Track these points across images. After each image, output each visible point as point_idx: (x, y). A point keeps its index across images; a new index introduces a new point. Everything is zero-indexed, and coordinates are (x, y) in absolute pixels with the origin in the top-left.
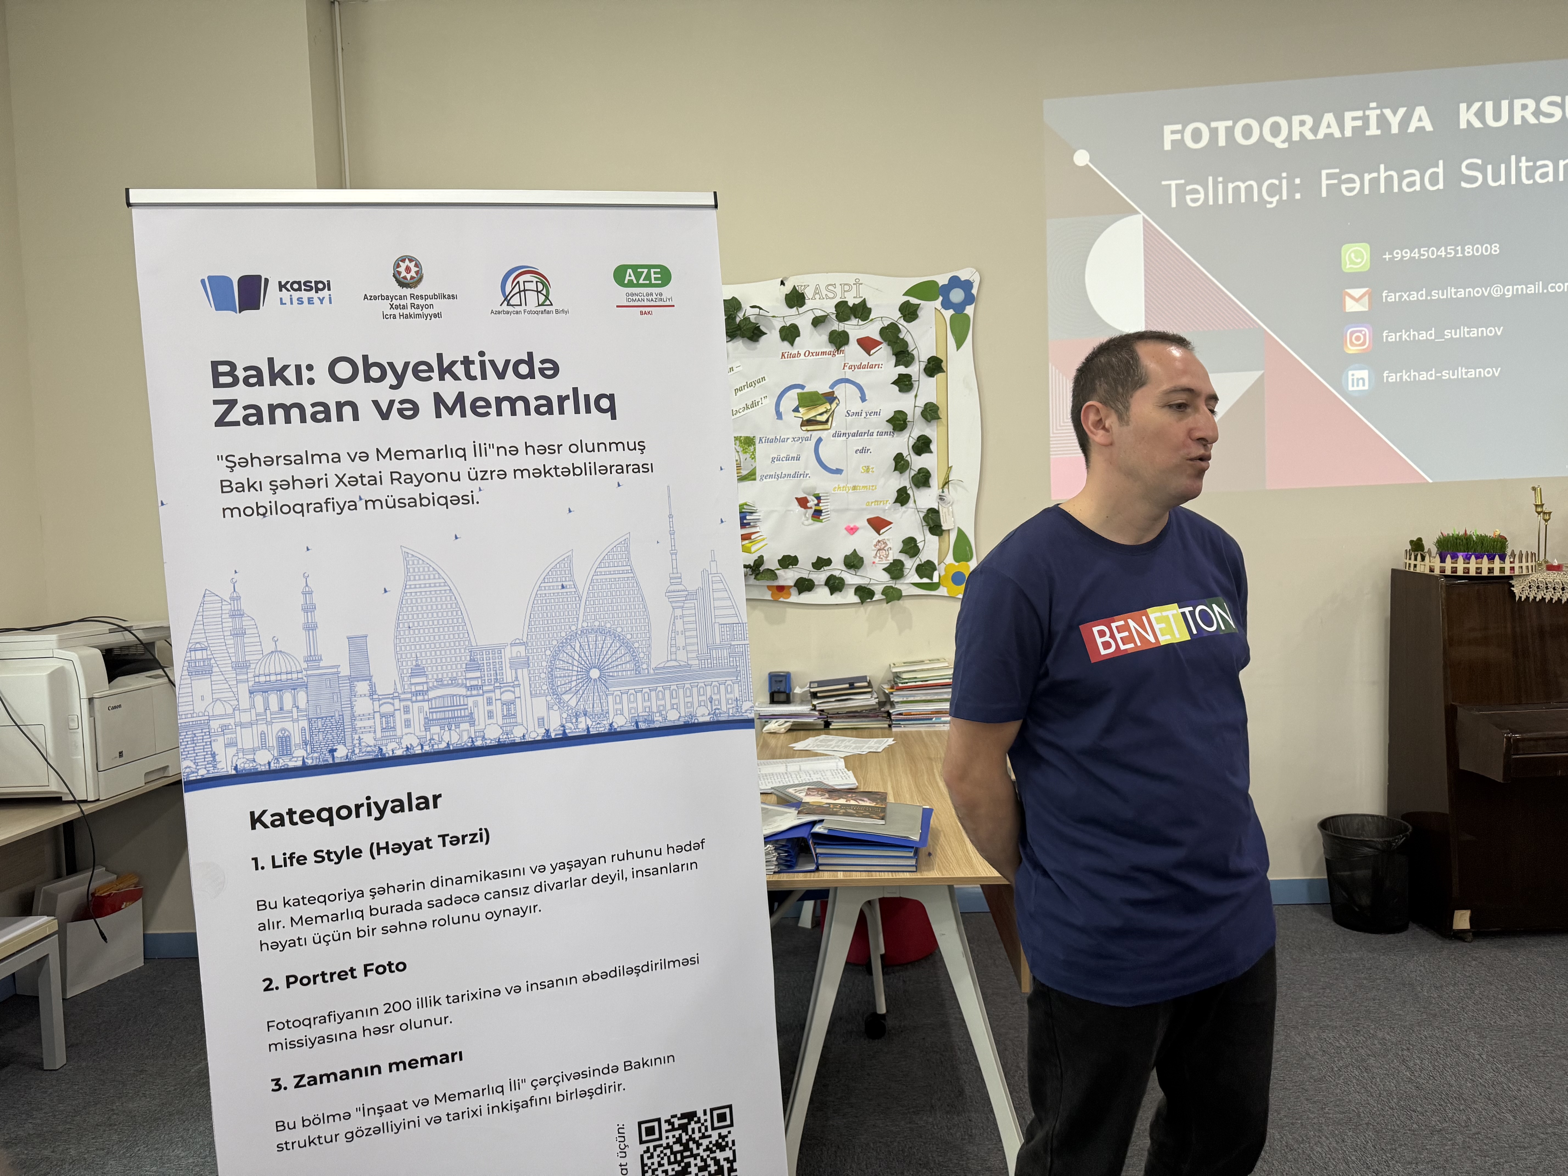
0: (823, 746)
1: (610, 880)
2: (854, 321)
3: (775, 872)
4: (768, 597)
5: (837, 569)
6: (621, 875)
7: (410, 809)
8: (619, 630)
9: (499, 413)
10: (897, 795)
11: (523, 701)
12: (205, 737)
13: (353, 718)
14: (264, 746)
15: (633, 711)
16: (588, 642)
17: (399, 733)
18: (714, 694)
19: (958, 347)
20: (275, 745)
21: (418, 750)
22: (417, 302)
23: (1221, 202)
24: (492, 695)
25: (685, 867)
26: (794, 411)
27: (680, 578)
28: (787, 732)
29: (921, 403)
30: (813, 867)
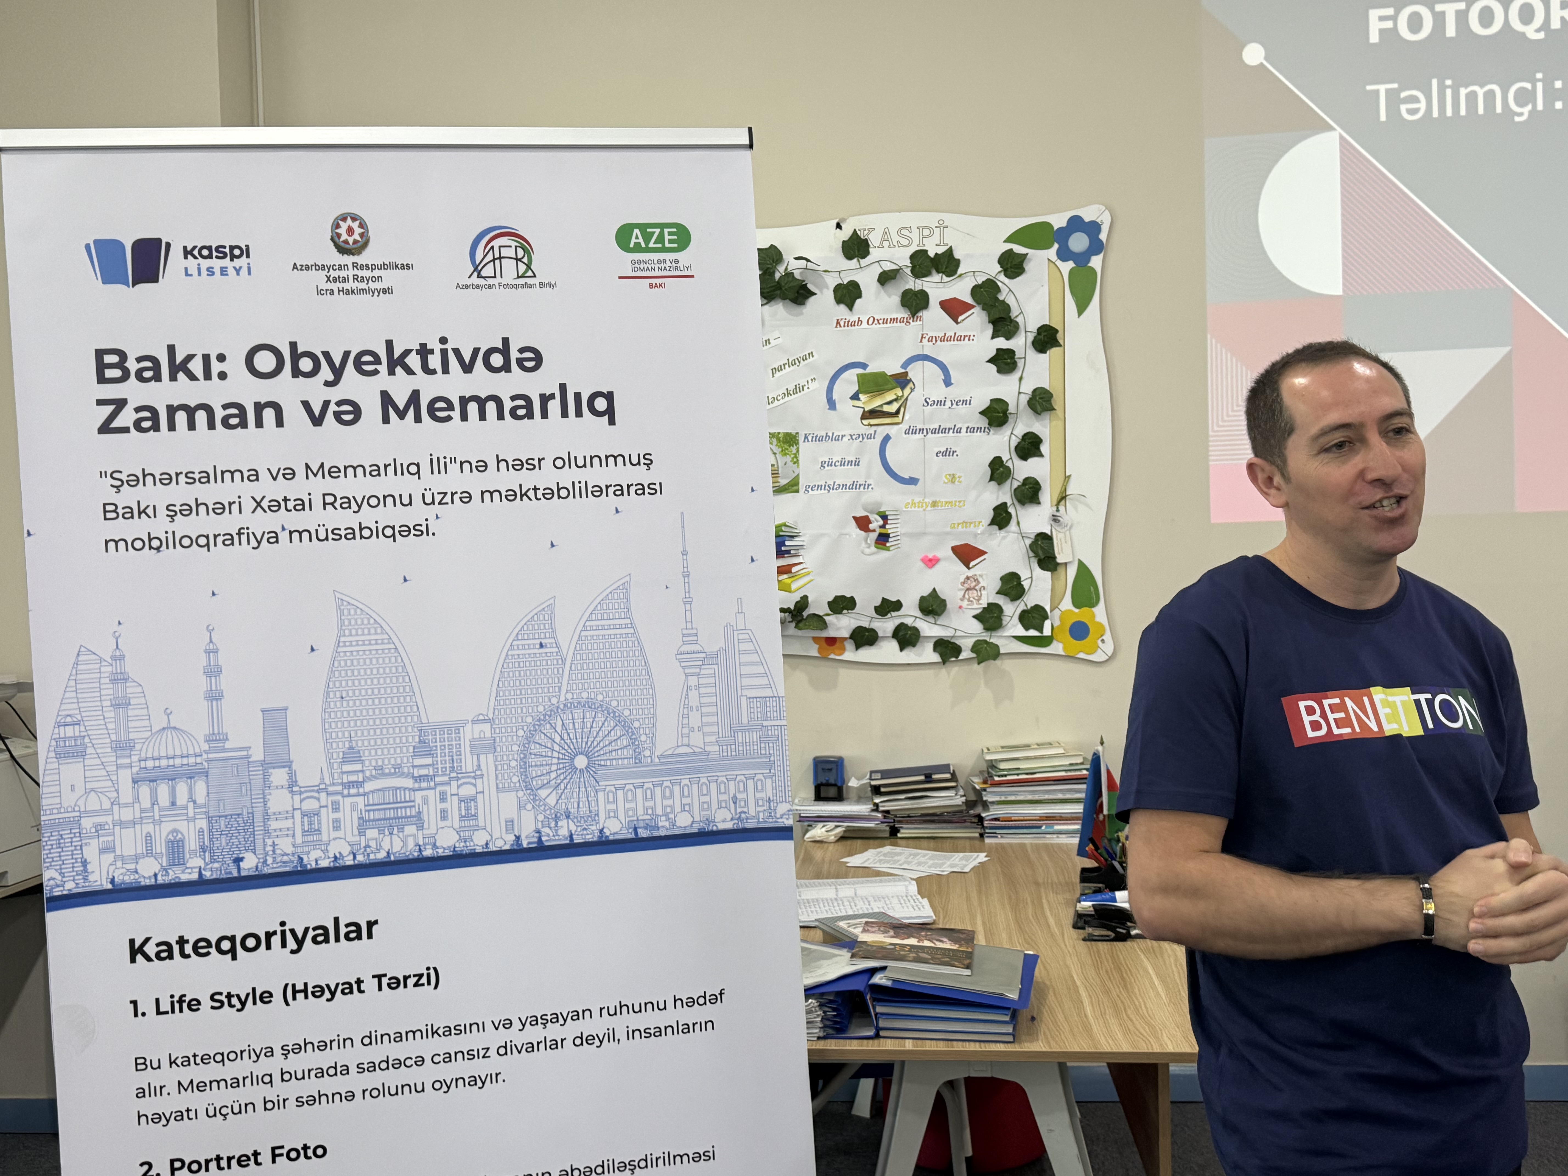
0: (888, 862)
1: (597, 1043)
2: (936, 277)
3: (819, 1038)
4: (814, 653)
5: (910, 615)
6: (611, 1036)
7: (337, 940)
8: (614, 703)
9: (464, 417)
10: (989, 934)
11: (487, 797)
12: (74, 839)
13: (266, 816)
14: (149, 852)
15: (631, 813)
16: (573, 719)
17: (325, 838)
18: (739, 791)
19: (1080, 311)
20: (164, 851)
21: (349, 861)
22: (361, 273)
23: (1449, 113)
24: (446, 788)
25: (697, 1027)
26: (852, 398)
27: (696, 635)
28: (838, 841)
29: (1028, 388)
30: (871, 1033)
